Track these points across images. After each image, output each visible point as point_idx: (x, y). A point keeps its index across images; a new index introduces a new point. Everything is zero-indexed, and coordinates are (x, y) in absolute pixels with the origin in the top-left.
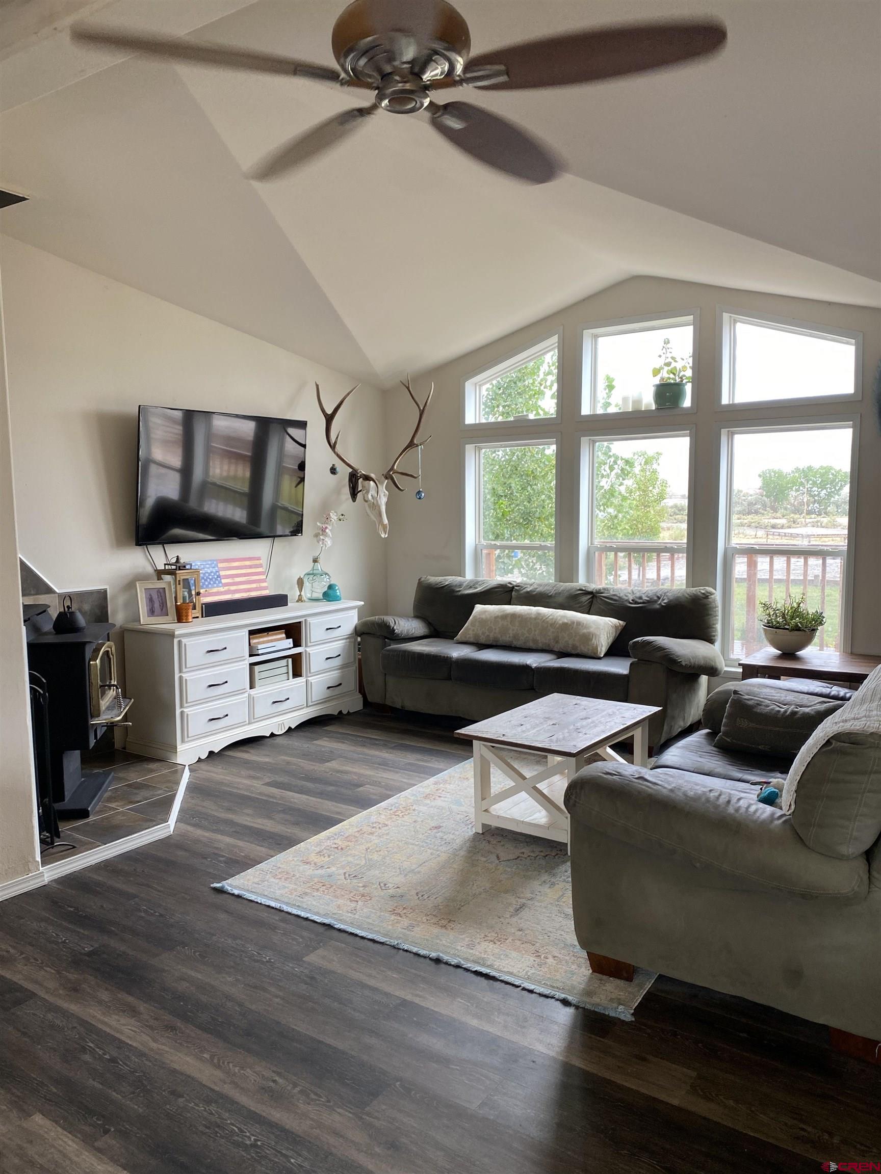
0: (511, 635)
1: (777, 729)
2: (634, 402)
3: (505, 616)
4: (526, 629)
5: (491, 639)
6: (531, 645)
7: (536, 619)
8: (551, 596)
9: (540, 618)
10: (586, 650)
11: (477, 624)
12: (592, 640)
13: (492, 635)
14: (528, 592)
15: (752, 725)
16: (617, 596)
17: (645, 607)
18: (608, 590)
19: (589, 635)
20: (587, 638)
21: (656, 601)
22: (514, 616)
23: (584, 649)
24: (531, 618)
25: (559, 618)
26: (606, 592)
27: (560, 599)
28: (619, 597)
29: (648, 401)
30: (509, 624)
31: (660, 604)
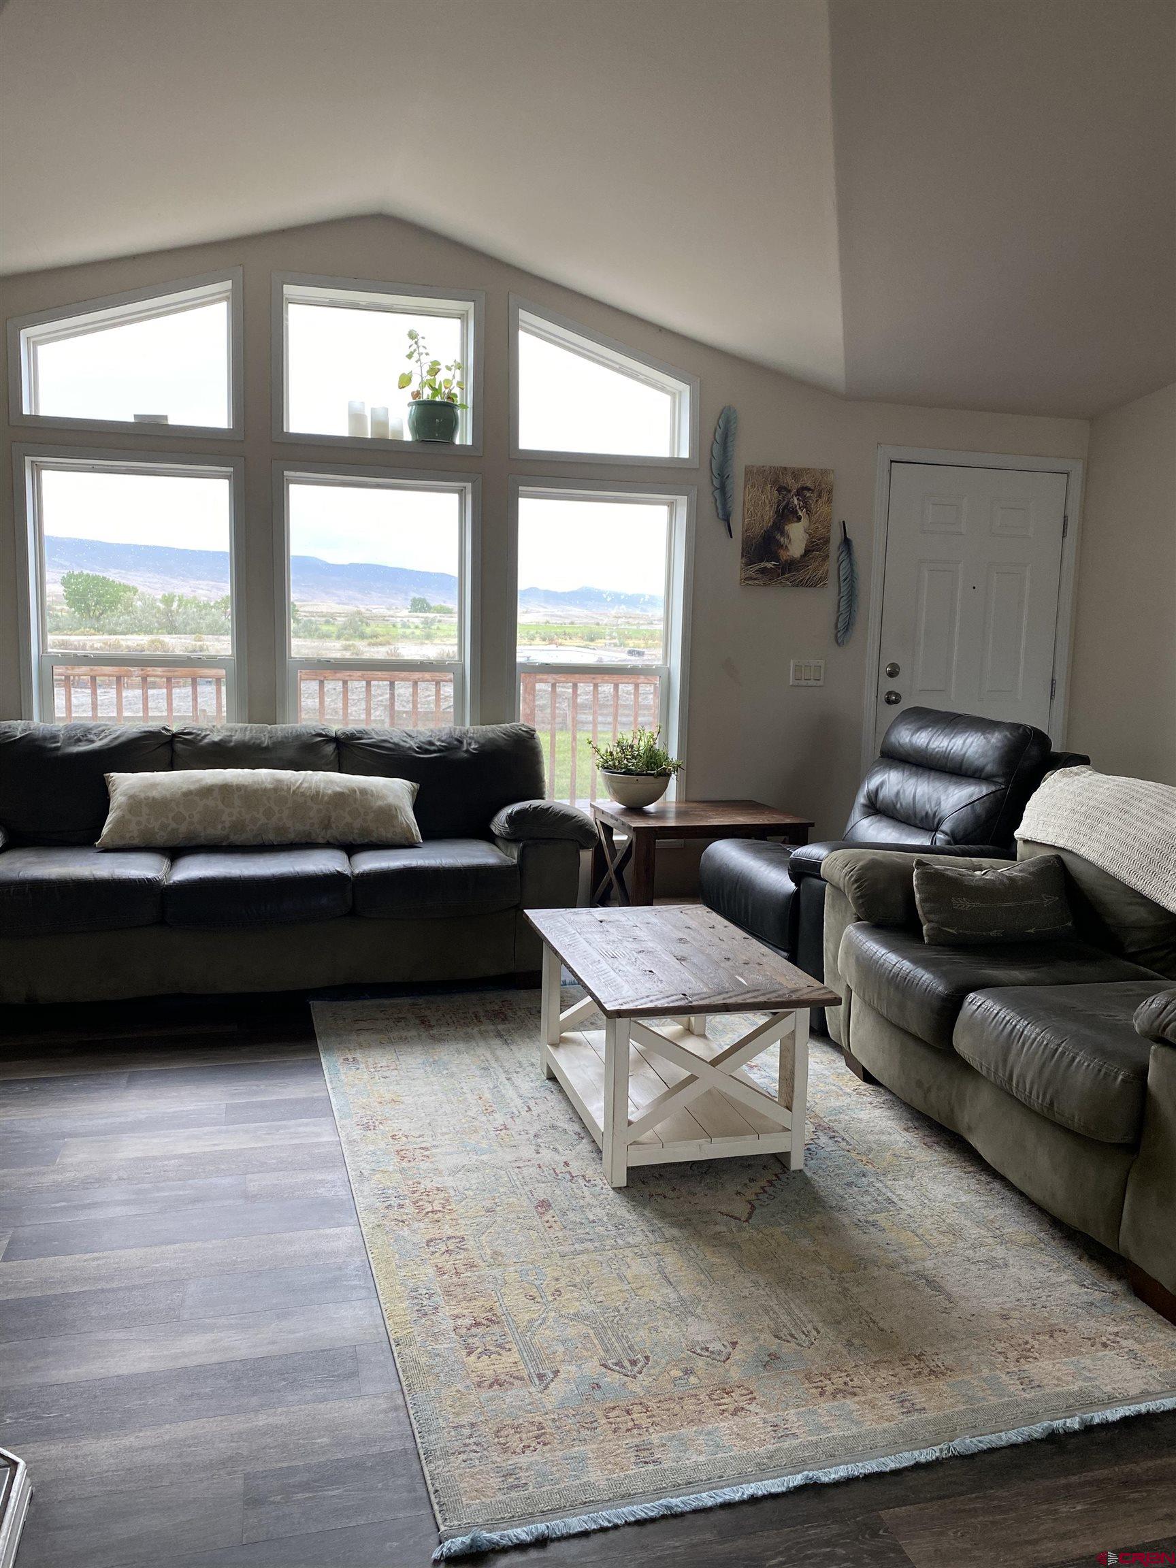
0: (227, 824)
1: (1007, 904)
2: (375, 424)
3: (207, 791)
4: (262, 810)
5: (181, 836)
6: (271, 837)
7: (276, 790)
8: (267, 748)
9: (285, 788)
10: (389, 835)
11: (145, 810)
12: (397, 817)
13: (183, 828)
14: (215, 744)
15: (976, 905)
16: (390, 742)
17: (444, 757)
18: (367, 733)
19: (390, 810)
20: (388, 814)
21: (457, 748)
22: (226, 790)
23: (385, 834)
24: (265, 790)
25: (322, 786)
26: (366, 736)
27: (290, 753)
28: (394, 743)
29: (401, 425)
30: (219, 803)
31: (467, 751)
